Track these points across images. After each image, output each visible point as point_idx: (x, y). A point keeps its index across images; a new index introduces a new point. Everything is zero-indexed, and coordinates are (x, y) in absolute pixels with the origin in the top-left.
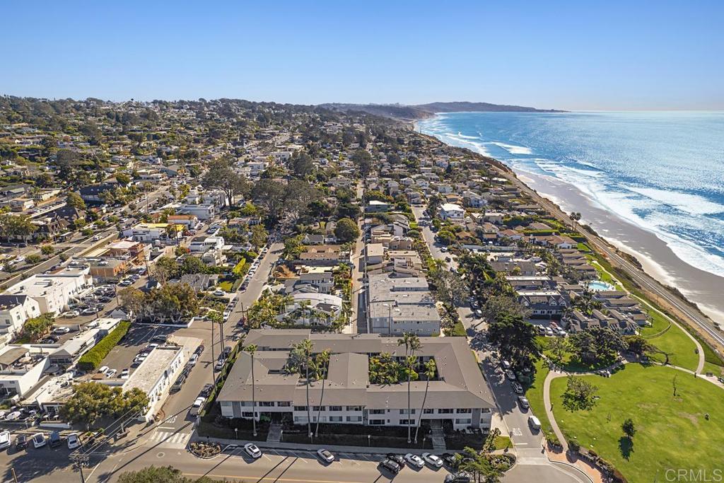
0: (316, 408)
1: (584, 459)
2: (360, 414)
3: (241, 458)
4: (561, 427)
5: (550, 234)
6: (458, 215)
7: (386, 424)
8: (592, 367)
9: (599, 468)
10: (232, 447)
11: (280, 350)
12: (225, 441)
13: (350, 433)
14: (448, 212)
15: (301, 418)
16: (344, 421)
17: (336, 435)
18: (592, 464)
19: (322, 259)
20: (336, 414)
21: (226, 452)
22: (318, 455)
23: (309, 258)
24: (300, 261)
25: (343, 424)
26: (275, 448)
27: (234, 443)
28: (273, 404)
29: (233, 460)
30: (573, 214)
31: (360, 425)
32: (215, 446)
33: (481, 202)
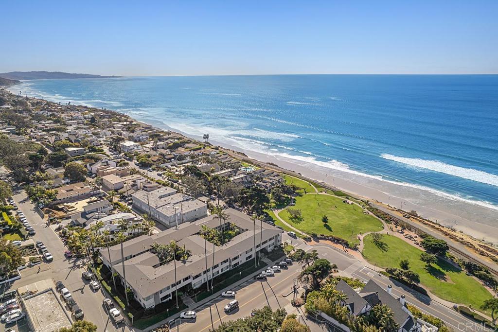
0: (205, 272)
1: (321, 239)
2: (227, 264)
3: (185, 324)
4: (302, 231)
5: (200, 149)
6: (137, 147)
7: (240, 264)
8: (285, 204)
9: (328, 240)
10: (172, 322)
11: (138, 254)
12: (164, 322)
13: (227, 278)
14: (129, 147)
15: (196, 283)
16: (220, 273)
17: (221, 283)
18: (324, 239)
19: (77, 195)
20: (215, 270)
21: (172, 326)
22: (224, 296)
23: (66, 197)
24: (59, 202)
25: (221, 275)
26: (197, 307)
27: (170, 320)
28: (180, 282)
29: (181, 328)
30: (205, 135)
31: (230, 270)
32: (164, 327)
33: (141, 138)
